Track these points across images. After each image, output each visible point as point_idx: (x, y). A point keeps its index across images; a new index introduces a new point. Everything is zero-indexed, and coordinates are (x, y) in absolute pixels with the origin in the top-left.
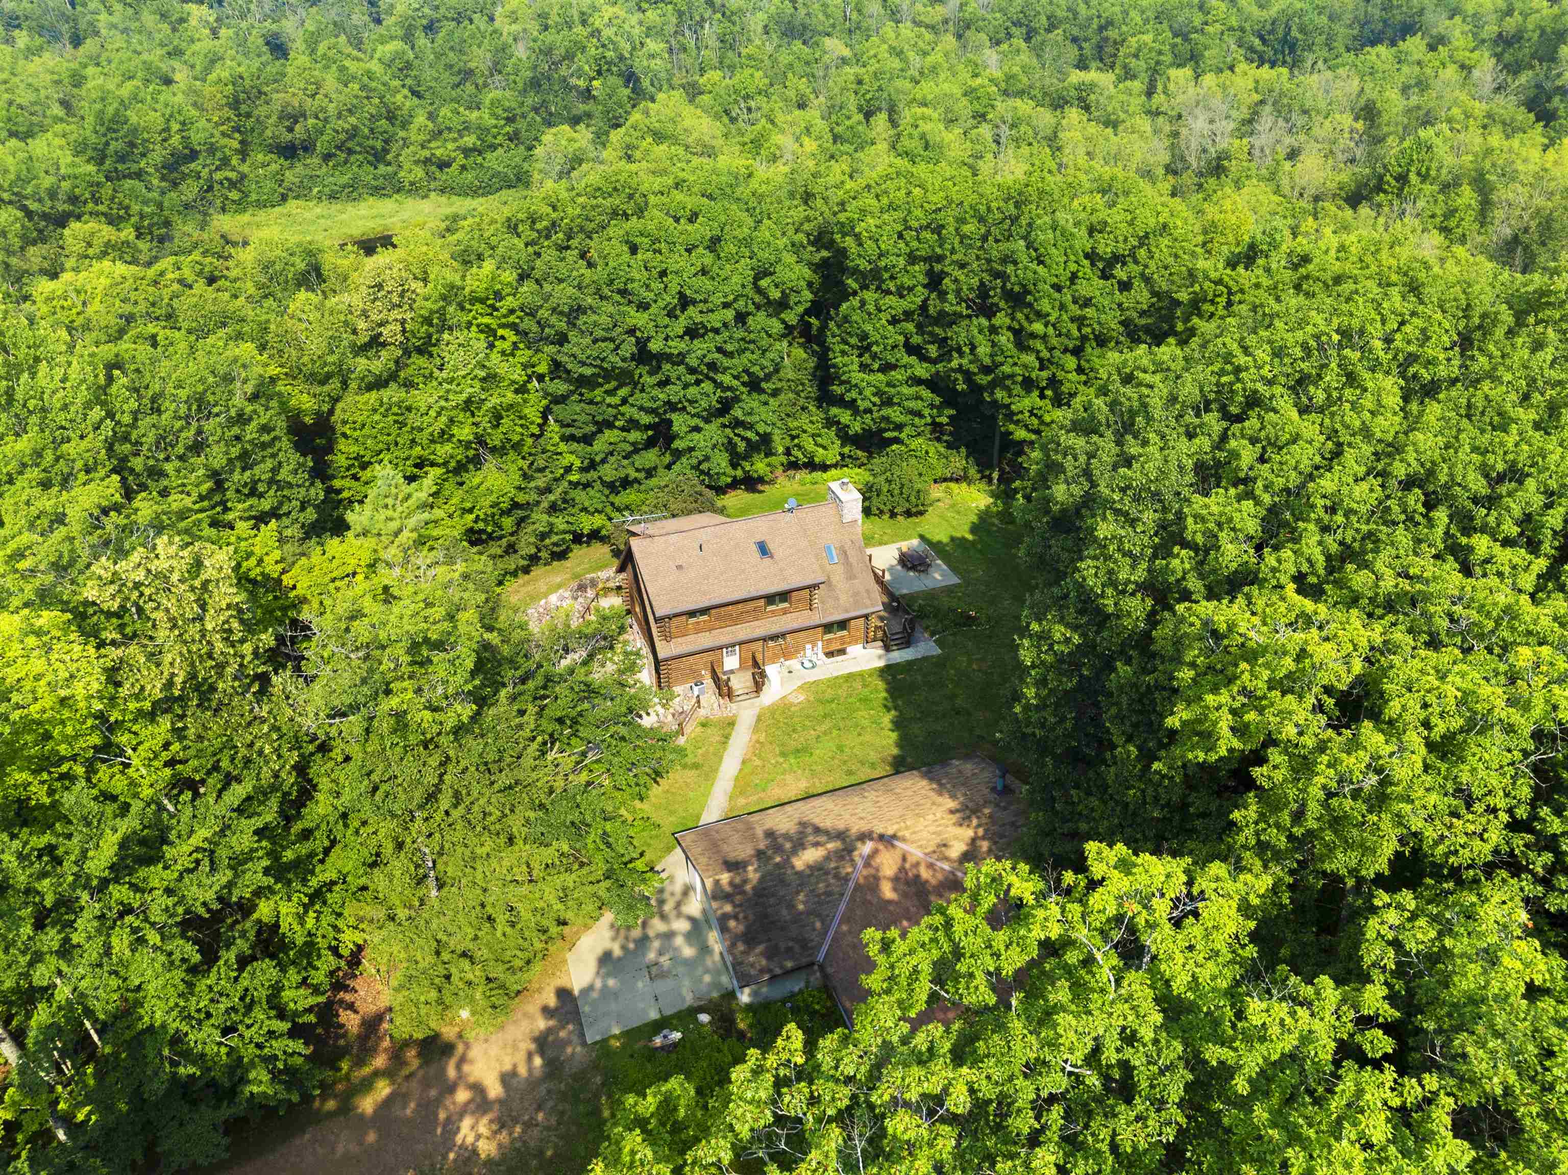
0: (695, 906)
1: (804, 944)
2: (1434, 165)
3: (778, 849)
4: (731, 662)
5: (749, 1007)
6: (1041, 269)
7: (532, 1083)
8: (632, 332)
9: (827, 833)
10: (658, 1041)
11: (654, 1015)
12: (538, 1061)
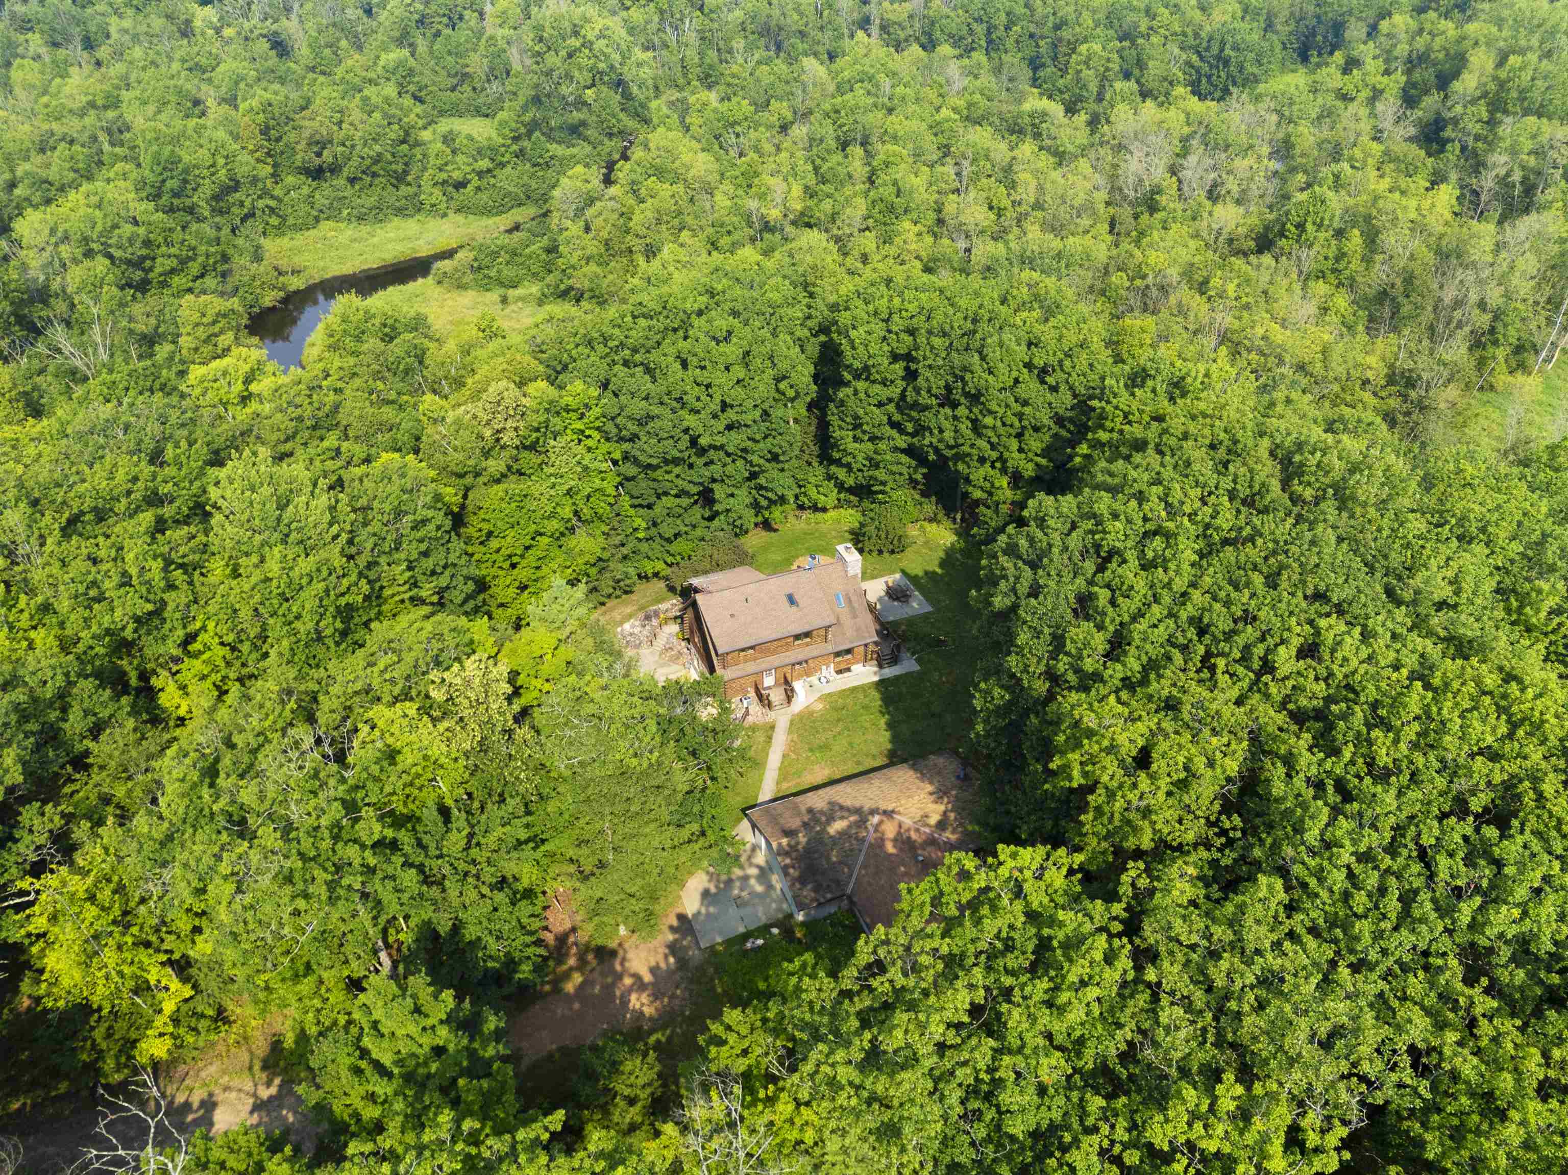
0: (760, 858)
1: (838, 882)
2: (1327, 216)
3: (818, 822)
4: (769, 681)
5: (803, 924)
6: (991, 379)
7: (671, 973)
8: (686, 431)
9: (848, 809)
10: (749, 945)
11: (742, 930)
12: (671, 960)
